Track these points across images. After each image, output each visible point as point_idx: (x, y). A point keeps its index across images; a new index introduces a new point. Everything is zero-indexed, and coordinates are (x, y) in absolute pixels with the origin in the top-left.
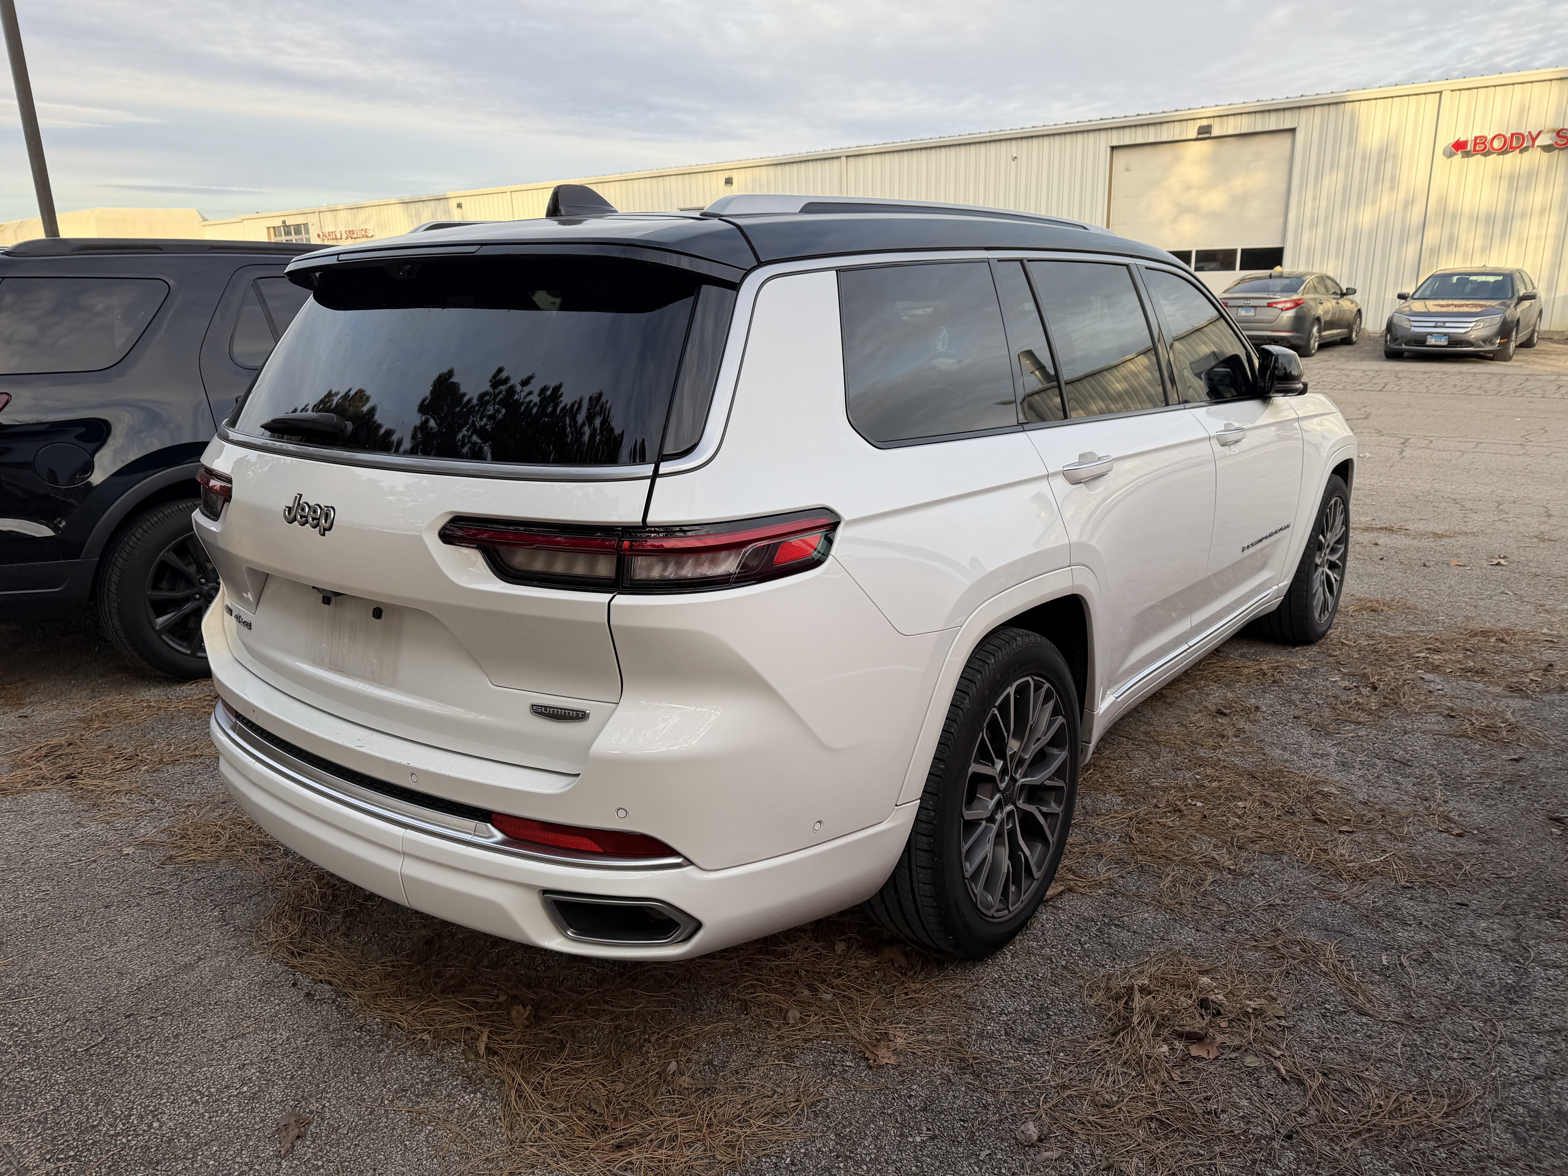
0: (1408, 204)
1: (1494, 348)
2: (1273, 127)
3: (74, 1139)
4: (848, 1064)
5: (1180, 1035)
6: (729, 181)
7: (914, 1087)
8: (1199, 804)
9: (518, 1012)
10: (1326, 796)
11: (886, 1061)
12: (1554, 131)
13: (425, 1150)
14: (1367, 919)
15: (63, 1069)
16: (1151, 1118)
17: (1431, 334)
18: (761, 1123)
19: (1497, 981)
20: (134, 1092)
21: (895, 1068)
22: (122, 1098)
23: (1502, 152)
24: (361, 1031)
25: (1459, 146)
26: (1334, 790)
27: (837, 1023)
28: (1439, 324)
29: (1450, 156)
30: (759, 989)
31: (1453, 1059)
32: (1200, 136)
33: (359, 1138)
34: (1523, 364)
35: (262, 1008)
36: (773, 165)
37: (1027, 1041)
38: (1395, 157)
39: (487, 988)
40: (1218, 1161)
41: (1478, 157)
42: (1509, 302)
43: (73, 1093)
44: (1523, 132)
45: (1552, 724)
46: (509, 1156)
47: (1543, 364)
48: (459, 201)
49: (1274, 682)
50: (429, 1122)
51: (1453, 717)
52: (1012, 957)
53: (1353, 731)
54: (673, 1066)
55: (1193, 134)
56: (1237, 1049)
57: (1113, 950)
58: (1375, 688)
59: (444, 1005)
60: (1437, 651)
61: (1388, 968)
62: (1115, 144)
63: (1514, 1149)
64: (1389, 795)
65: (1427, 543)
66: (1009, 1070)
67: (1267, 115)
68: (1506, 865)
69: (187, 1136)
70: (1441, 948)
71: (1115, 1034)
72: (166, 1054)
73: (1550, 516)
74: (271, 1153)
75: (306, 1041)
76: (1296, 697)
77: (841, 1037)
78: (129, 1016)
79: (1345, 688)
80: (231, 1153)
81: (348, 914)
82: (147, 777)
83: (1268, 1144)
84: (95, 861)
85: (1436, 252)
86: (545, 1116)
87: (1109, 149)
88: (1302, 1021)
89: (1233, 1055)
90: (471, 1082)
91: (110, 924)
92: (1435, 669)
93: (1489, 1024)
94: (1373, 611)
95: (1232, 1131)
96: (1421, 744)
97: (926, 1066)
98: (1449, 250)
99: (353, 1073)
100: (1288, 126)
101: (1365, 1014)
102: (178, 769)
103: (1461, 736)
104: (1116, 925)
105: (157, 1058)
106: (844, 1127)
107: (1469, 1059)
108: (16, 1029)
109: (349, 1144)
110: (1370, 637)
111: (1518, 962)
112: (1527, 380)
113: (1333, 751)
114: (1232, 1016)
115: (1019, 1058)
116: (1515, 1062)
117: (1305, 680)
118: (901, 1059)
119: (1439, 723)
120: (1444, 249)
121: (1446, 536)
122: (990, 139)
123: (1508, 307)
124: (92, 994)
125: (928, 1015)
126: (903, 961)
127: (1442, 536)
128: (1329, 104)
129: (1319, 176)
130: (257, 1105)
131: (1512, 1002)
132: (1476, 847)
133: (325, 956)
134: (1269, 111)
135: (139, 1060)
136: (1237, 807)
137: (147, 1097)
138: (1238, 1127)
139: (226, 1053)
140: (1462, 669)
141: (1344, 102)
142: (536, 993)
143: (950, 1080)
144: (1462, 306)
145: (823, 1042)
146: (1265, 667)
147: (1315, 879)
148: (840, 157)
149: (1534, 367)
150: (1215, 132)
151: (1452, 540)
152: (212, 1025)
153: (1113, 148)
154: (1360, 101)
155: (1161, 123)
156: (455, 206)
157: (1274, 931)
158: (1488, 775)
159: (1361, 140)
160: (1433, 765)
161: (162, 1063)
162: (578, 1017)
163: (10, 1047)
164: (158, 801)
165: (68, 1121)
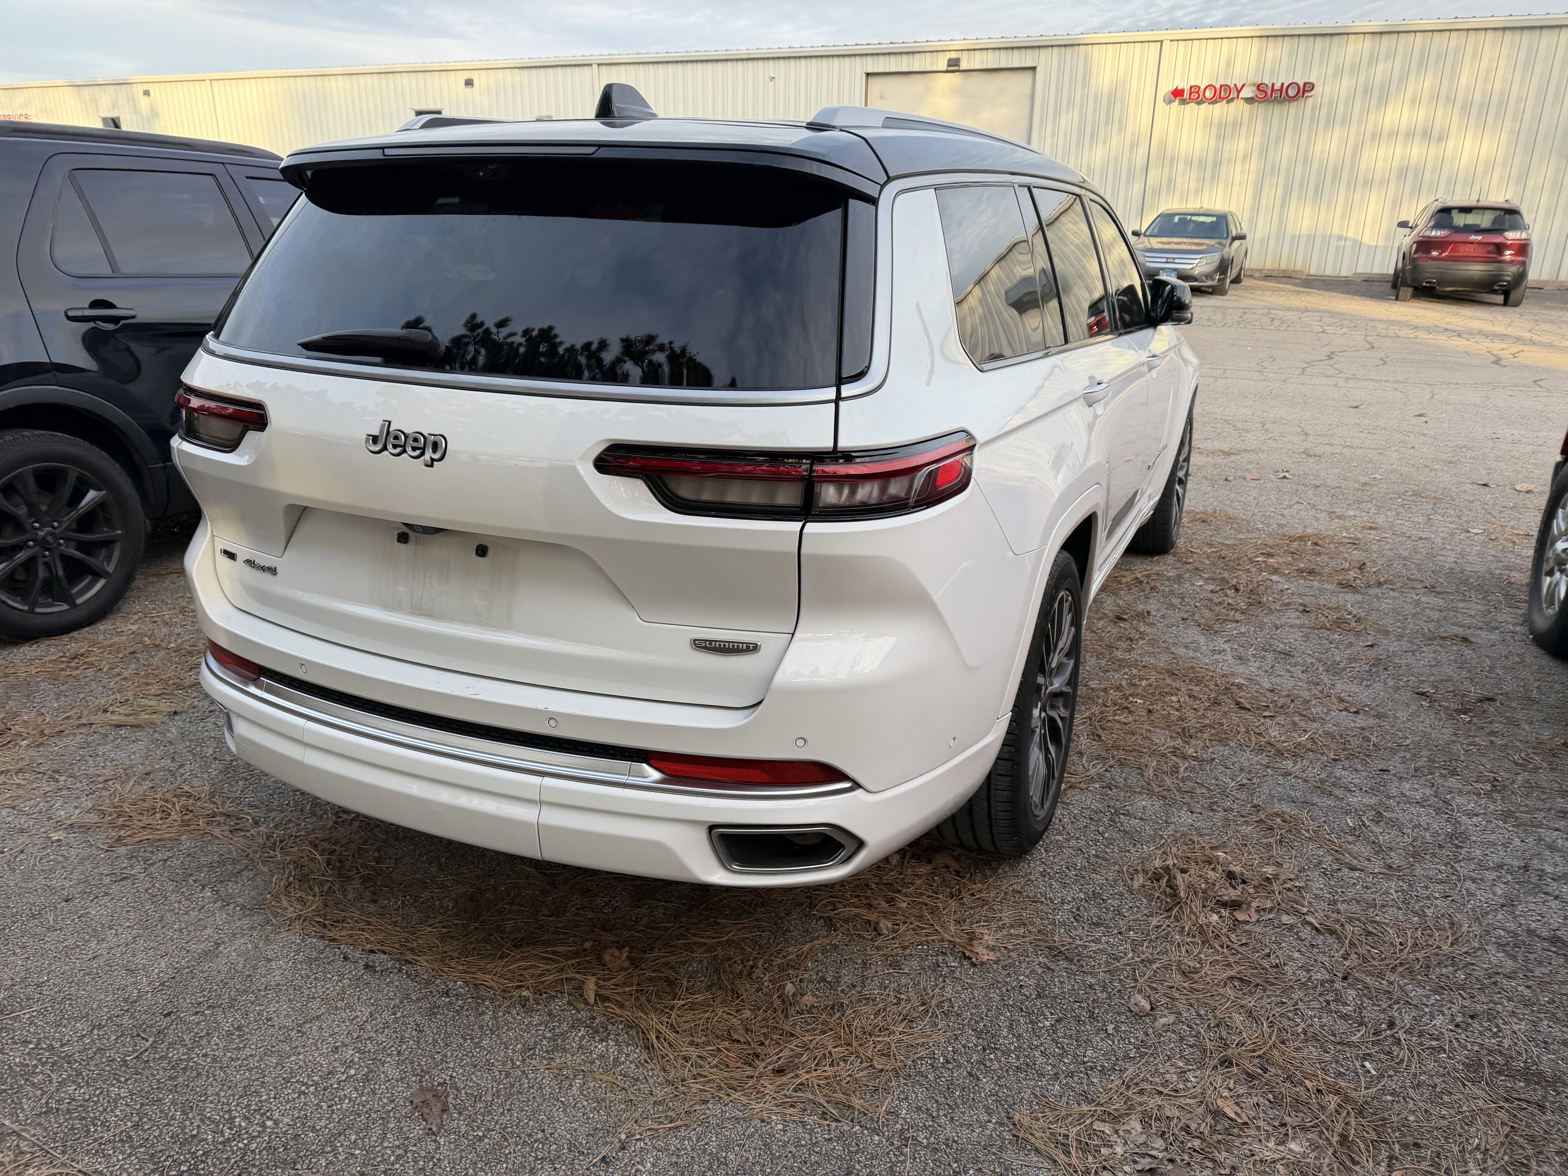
0: (1134, 145)
1: (1215, 283)
2: (1016, 65)
3: (177, 1153)
4: (953, 964)
5: (1225, 905)
6: (469, 83)
7: (1021, 978)
8: (1139, 701)
9: (612, 955)
10: (1240, 686)
11: (986, 957)
12: (1254, 85)
13: (585, 1103)
14: (1320, 788)
15: (119, 1081)
16: (1231, 978)
17: (1163, 269)
18: (901, 1029)
19: (1440, 831)
20: (222, 1094)
21: (997, 962)
22: (211, 1102)
23: (1213, 101)
24: (448, 996)
25: (1177, 93)
26: (1242, 681)
27: (925, 929)
28: (1169, 260)
29: (1170, 102)
30: (839, 905)
31: (1436, 898)
32: (950, 69)
33: (509, 1102)
34: (1236, 298)
35: (323, 987)
36: (519, 68)
37: (1098, 925)
38: (1123, 100)
39: (562, 936)
40: (1301, 1005)
41: (1192, 105)
42: (1223, 241)
43: (147, 1105)
44: (1229, 84)
45: (1385, 614)
46: (676, 1096)
47: (1252, 299)
48: (145, 87)
49: (1152, 588)
50: (575, 1076)
51: (1308, 612)
52: (1046, 851)
53: (1235, 629)
54: (790, 988)
55: (944, 67)
56: (1271, 910)
57: (1133, 837)
58: (1237, 590)
59: (523, 959)
60: (1270, 555)
61: (1355, 829)
62: (870, 70)
63: (1510, 964)
64: (1288, 684)
65: (1220, 460)
66: (1095, 952)
67: (1010, 51)
68: (1400, 735)
69: (313, 1129)
70: (1387, 809)
71: (1170, 910)
72: (238, 1049)
73: (1307, 434)
74: (421, 1132)
75: (394, 1014)
76: (1176, 601)
77: (933, 941)
78: (169, 1014)
79: (1212, 591)
80: (375, 1138)
81: (365, 880)
82: (32, 752)
83: (1332, 987)
84: (22, 852)
85: (1157, 192)
86: (693, 1052)
87: (864, 76)
88: (1310, 881)
89: (1271, 916)
90: (598, 1032)
91: (84, 919)
92: (1275, 571)
93: (1449, 867)
94: (1203, 521)
95: (1299, 980)
96: (1294, 638)
97: (1022, 958)
98: (1168, 191)
99: (465, 1040)
100: (1029, 64)
101: (1357, 870)
102: (67, 740)
103: (1321, 628)
104: (1122, 814)
105: (229, 1054)
106: (977, 1022)
107: (1448, 896)
108: (31, 1046)
109: (501, 1110)
110: (1210, 545)
111: (1447, 813)
112: (1245, 313)
113: (1226, 646)
114: (1256, 883)
115: (1097, 941)
116: (1482, 896)
117: (1176, 586)
118: (998, 954)
119: (1298, 618)
120: (1164, 189)
121: (1233, 454)
122: (747, 57)
123: (1225, 246)
124: (107, 996)
125: (1001, 911)
126: (954, 865)
127: (1229, 454)
128: (1065, 46)
129: (1057, 113)
130: (377, 1087)
131: (1458, 847)
132: (1371, 722)
133: (362, 925)
134: (1013, 48)
135: (209, 1060)
136: (1172, 701)
137: (241, 1096)
138: (1303, 975)
139: (308, 1038)
140: (1297, 570)
141: (1079, 45)
142: (616, 935)
143: (1049, 968)
144: (1180, 243)
145: (920, 947)
146: (1139, 575)
147: (1263, 759)
148: (591, 65)
149: (1247, 301)
150: (964, 66)
151: (1239, 457)
152: (275, 1012)
153: (868, 74)
154: (1092, 44)
155: (913, 53)
156: (141, 93)
157: (1254, 807)
158: (1355, 660)
159: (1093, 82)
160: (1310, 655)
161: (238, 1059)
162: (672, 953)
163: (36, 1066)
164: (62, 778)
165: (160, 1135)
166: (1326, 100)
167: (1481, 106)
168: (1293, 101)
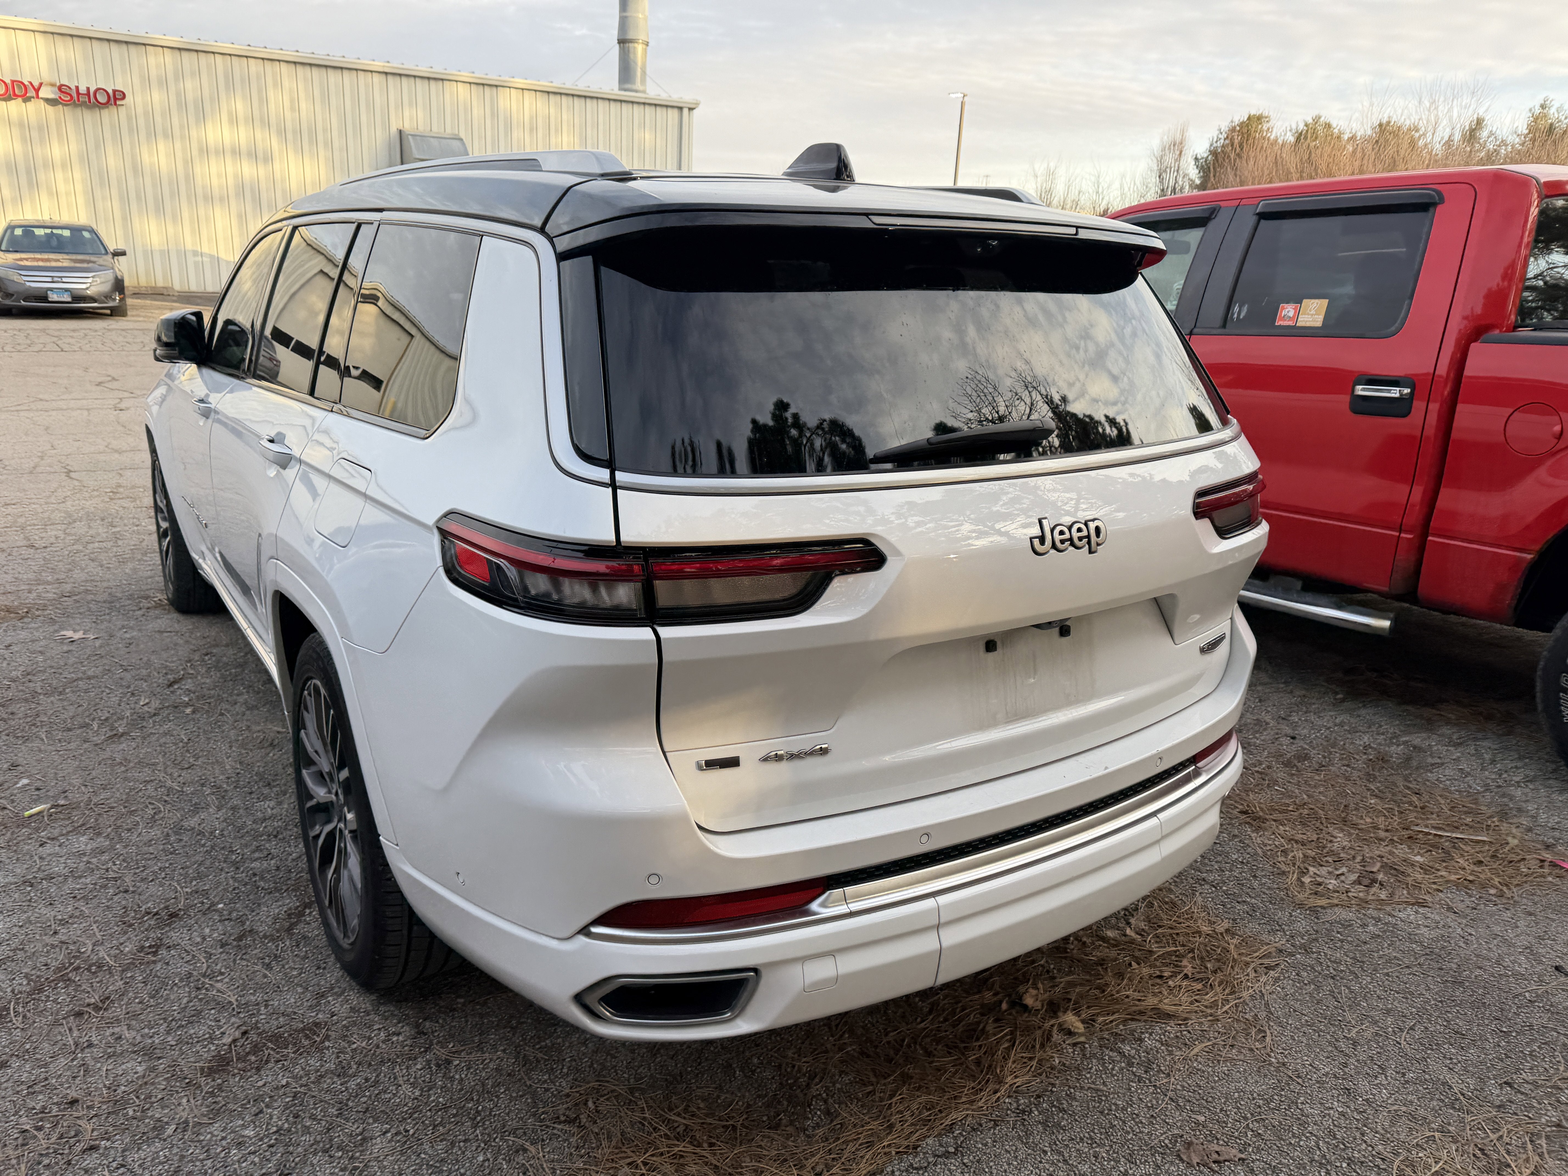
1: (115, 303)
17: (51, 289)
28: (56, 279)
42: (106, 258)
144: (48, 260)
166: (140, 110)
167: (294, 132)
168: (103, 108)
